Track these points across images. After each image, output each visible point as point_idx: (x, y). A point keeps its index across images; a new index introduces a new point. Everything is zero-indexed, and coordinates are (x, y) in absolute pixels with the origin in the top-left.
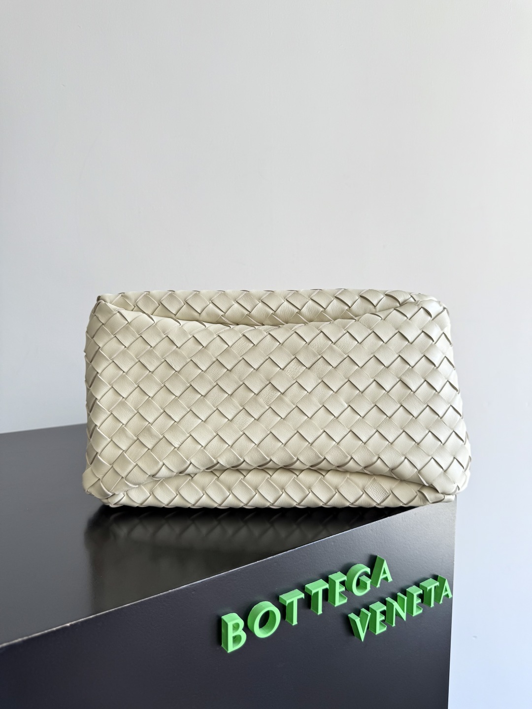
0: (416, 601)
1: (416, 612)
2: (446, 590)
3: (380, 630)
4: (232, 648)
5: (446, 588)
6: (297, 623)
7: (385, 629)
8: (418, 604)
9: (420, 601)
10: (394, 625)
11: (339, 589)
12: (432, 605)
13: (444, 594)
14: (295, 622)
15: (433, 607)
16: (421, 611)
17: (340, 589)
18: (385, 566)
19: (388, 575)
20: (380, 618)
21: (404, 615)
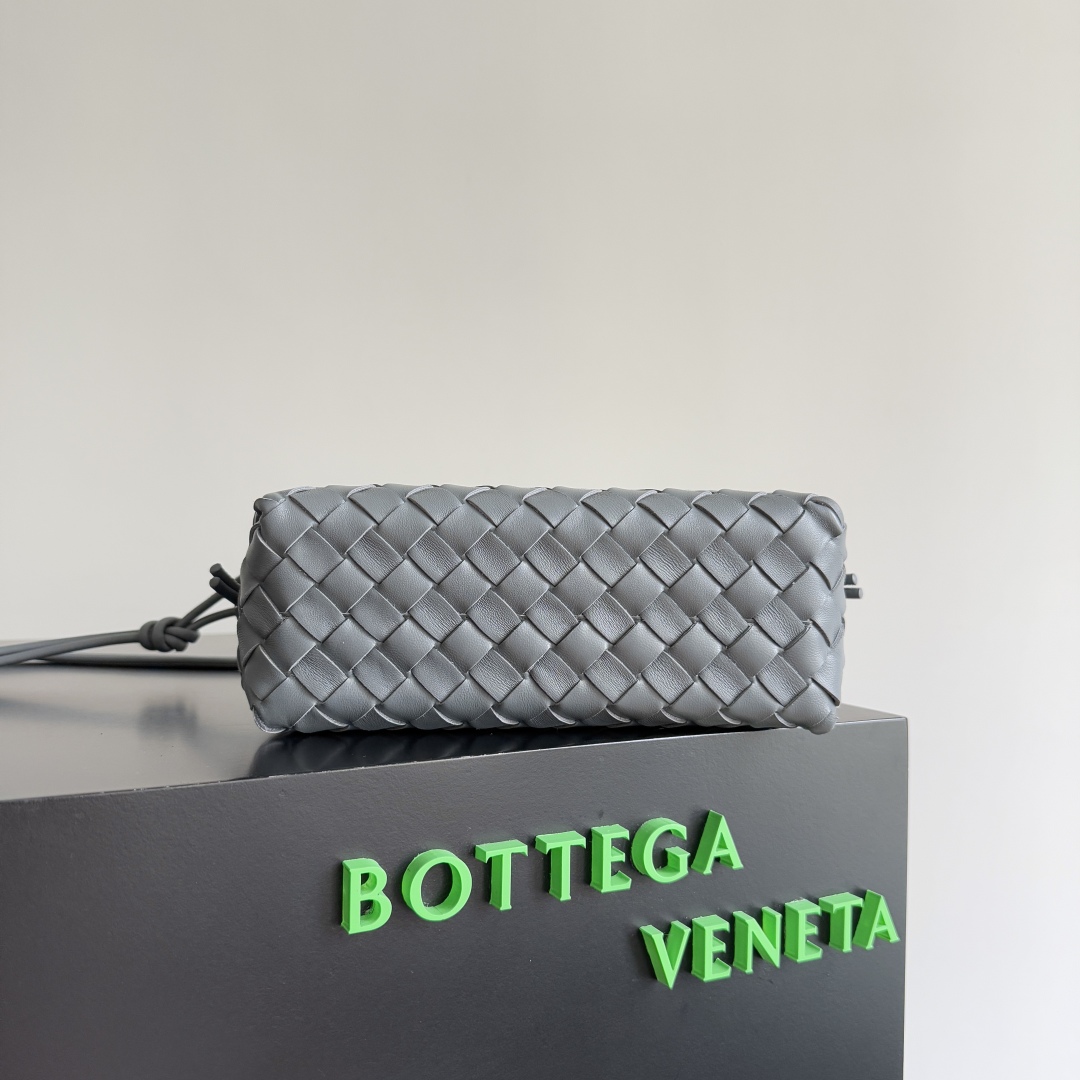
0: (807, 929)
1: (807, 953)
2: (882, 922)
3: (713, 971)
4: (356, 924)
5: (882, 918)
6: (510, 907)
7: (725, 972)
8: (809, 937)
9: (814, 930)
10: (749, 970)
11: (610, 856)
12: (847, 948)
13: (876, 929)
14: (506, 904)
15: (848, 954)
16: (817, 954)
17: (612, 855)
18: (723, 828)
19: (732, 851)
20: (713, 946)
21: (774, 955)
